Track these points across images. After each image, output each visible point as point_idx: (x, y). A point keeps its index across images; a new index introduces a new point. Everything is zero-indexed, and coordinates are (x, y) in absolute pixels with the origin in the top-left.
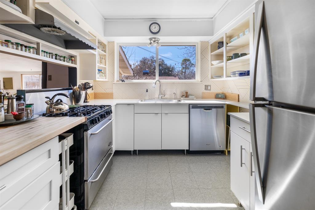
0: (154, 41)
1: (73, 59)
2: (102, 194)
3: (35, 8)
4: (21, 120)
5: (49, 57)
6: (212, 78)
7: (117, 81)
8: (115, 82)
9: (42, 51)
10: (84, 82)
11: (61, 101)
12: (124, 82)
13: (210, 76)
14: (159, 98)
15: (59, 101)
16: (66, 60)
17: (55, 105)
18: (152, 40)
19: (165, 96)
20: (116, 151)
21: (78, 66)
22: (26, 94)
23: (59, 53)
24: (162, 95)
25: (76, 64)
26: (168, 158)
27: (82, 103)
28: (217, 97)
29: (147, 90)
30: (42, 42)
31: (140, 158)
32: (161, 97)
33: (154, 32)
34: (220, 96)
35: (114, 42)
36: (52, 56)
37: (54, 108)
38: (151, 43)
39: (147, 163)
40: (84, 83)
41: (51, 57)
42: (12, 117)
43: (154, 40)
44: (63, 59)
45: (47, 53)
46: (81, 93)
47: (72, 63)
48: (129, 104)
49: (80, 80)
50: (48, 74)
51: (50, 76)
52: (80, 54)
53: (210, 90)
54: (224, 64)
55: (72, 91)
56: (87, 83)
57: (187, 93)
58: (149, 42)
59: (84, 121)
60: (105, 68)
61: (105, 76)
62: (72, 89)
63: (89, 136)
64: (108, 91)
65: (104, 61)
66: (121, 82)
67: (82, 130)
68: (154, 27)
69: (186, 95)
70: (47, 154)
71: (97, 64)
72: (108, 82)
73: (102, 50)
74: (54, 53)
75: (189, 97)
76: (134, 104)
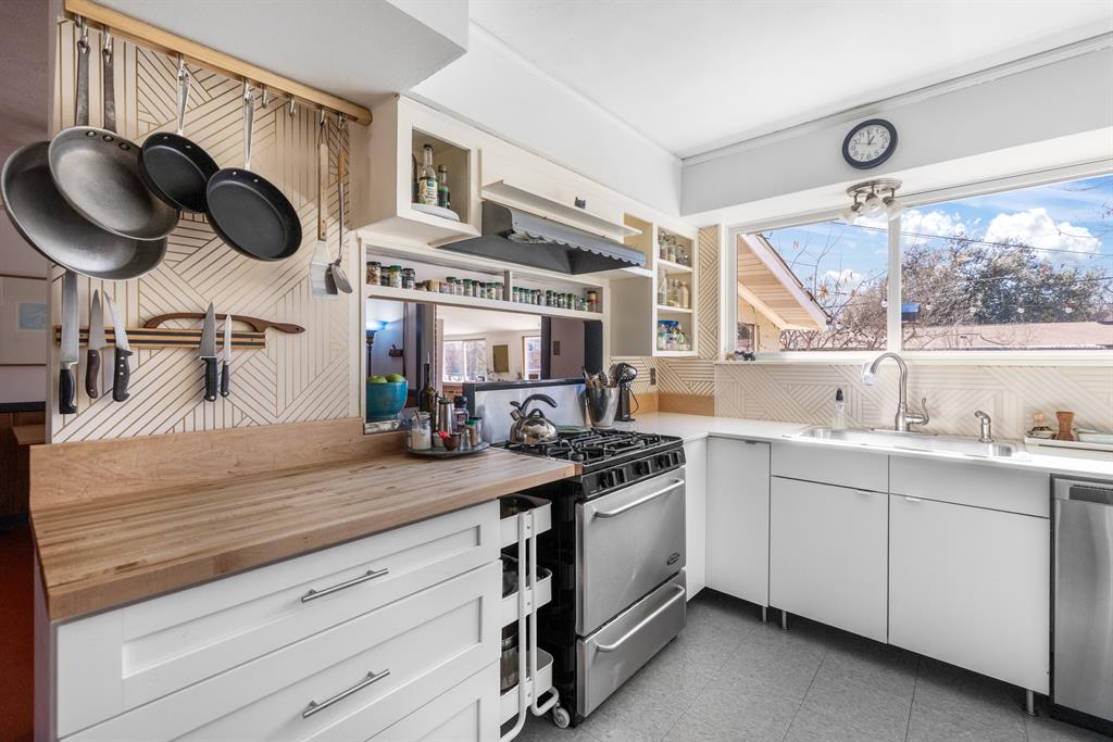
0: (871, 196)
1: (593, 297)
2: (633, 700)
3: (481, 201)
4: (456, 451)
5: (533, 303)
7: (729, 357)
8: (722, 359)
9: (514, 288)
10: (619, 360)
11: (542, 415)
12: (753, 359)
14: (897, 429)
15: (537, 413)
16: (573, 302)
17: (527, 424)
18: (861, 192)
19: (926, 422)
20: (706, 588)
21: (606, 316)
22: (476, 393)
23: (555, 289)
24: (914, 416)
25: (601, 312)
26: (918, 690)
27: (609, 421)
29: (839, 392)
30: (513, 268)
31: (788, 643)
32: (908, 424)
33: (865, 159)
35: (716, 226)
36: (539, 297)
37: (524, 430)
38: (860, 204)
39: (813, 673)
40: (617, 363)
41: (536, 301)
42: (440, 442)
43: (868, 189)
44: (566, 300)
45: (526, 291)
46: (607, 394)
47: (590, 310)
48: (751, 442)
49: (612, 355)
50: (554, 338)
51: (557, 344)
52: (611, 281)
55: (583, 387)
56: (624, 364)
57: (1068, 420)
58: (851, 201)
59: (571, 473)
60: (690, 314)
61: (687, 340)
62: (583, 382)
63: (588, 517)
64: (699, 389)
65: (685, 291)
67: (572, 499)
68: (865, 140)
69: (1062, 429)
70: (472, 534)
71: (656, 307)
72: (699, 358)
73: (677, 261)
74: (544, 288)
75: (1082, 436)
76: (770, 443)
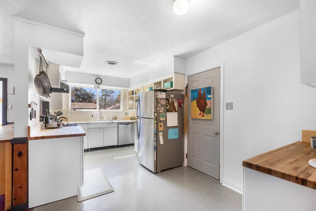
6: (129, 109)
8: (69, 110)
12: (76, 111)
13: (128, 108)
14: (100, 120)
24: (102, 118)
28: (131, 119)
29: (92, 116)
33: (98, 83)
34: (133, 118)
53: (128, 115)
54: (134, 103)
57: (116, 117)
66: (73, 111)
68: (98, 80)
69: (116, 119)
72: (64, 110)
76: (88, 123)
